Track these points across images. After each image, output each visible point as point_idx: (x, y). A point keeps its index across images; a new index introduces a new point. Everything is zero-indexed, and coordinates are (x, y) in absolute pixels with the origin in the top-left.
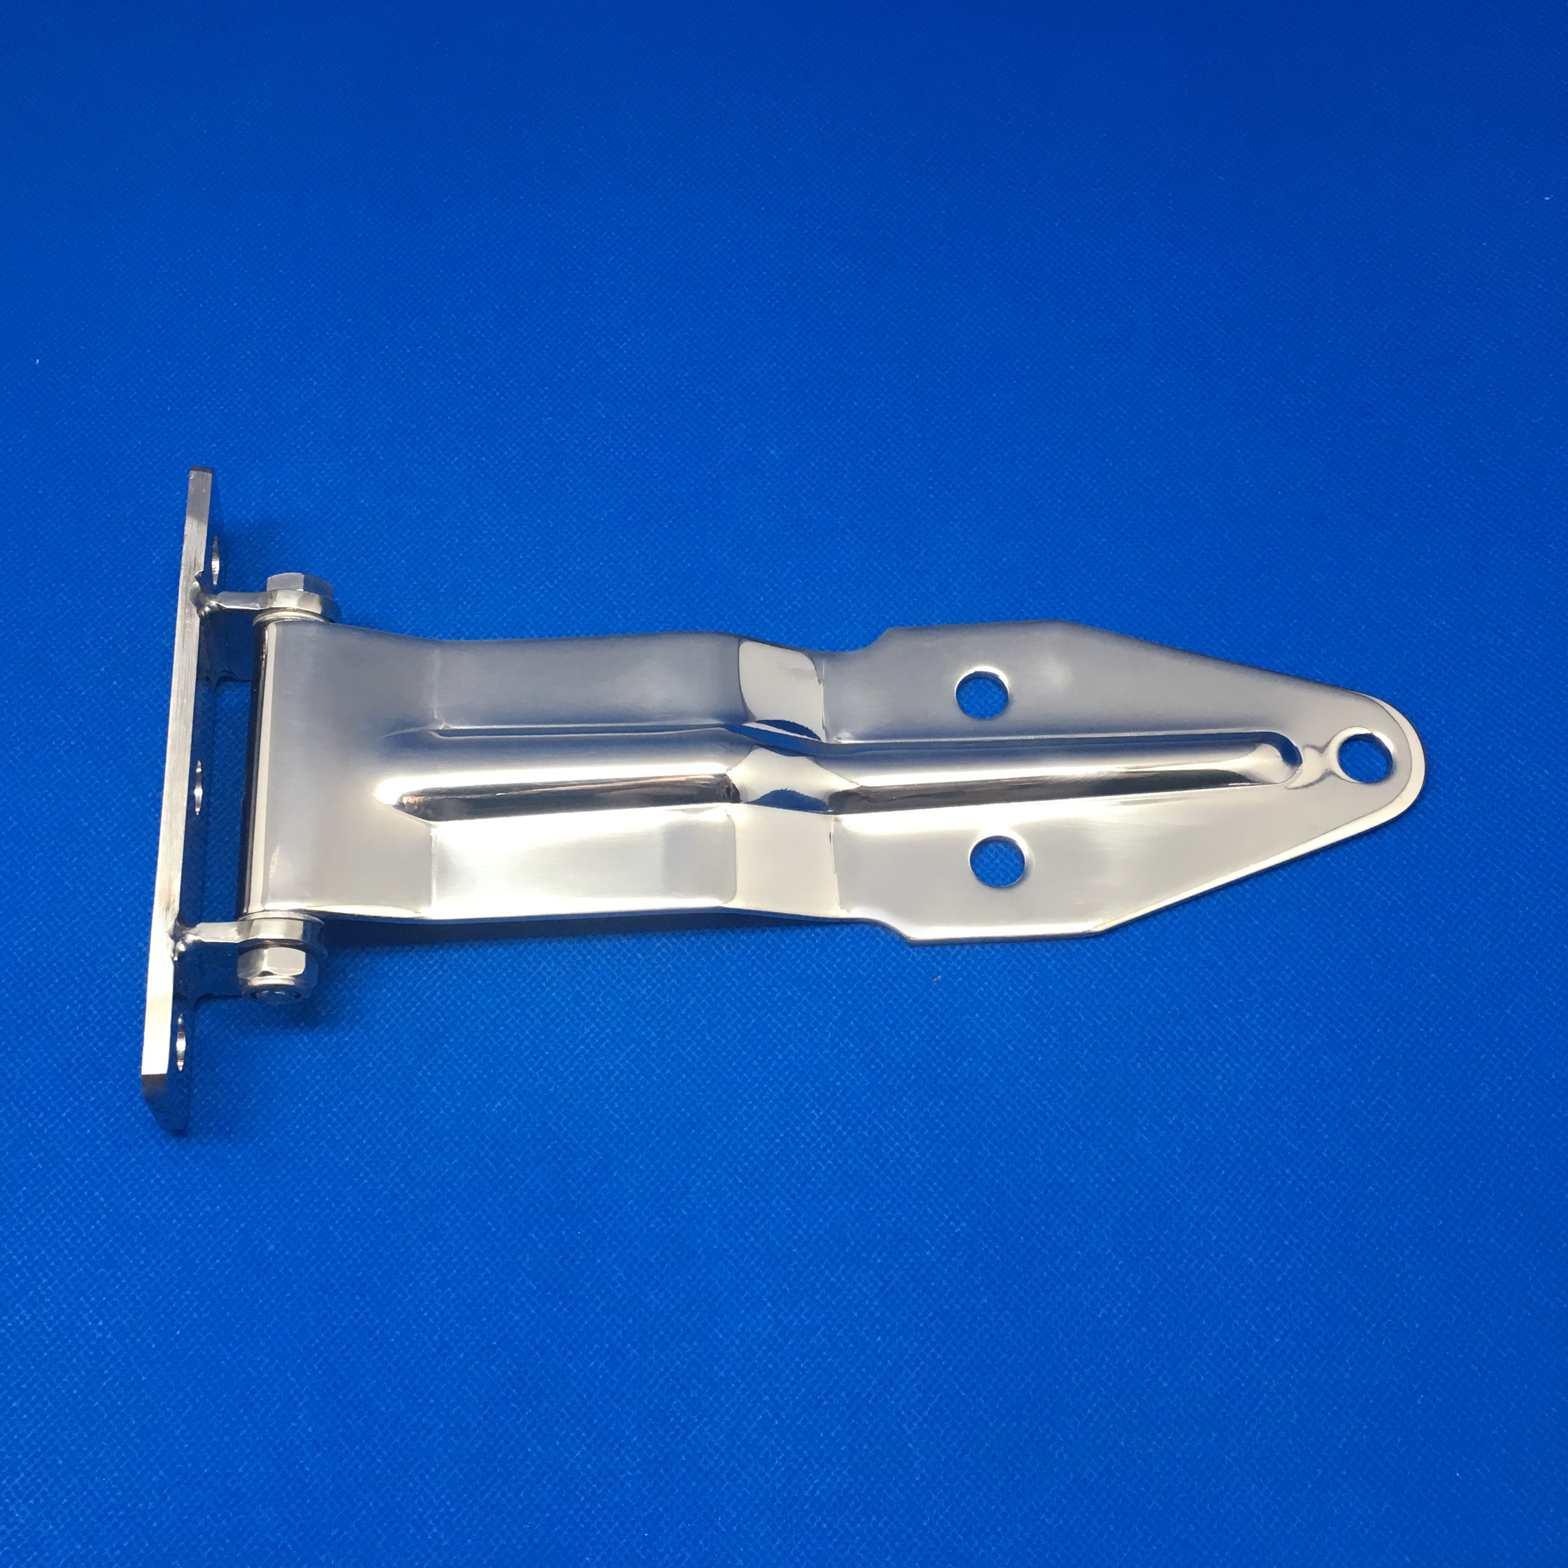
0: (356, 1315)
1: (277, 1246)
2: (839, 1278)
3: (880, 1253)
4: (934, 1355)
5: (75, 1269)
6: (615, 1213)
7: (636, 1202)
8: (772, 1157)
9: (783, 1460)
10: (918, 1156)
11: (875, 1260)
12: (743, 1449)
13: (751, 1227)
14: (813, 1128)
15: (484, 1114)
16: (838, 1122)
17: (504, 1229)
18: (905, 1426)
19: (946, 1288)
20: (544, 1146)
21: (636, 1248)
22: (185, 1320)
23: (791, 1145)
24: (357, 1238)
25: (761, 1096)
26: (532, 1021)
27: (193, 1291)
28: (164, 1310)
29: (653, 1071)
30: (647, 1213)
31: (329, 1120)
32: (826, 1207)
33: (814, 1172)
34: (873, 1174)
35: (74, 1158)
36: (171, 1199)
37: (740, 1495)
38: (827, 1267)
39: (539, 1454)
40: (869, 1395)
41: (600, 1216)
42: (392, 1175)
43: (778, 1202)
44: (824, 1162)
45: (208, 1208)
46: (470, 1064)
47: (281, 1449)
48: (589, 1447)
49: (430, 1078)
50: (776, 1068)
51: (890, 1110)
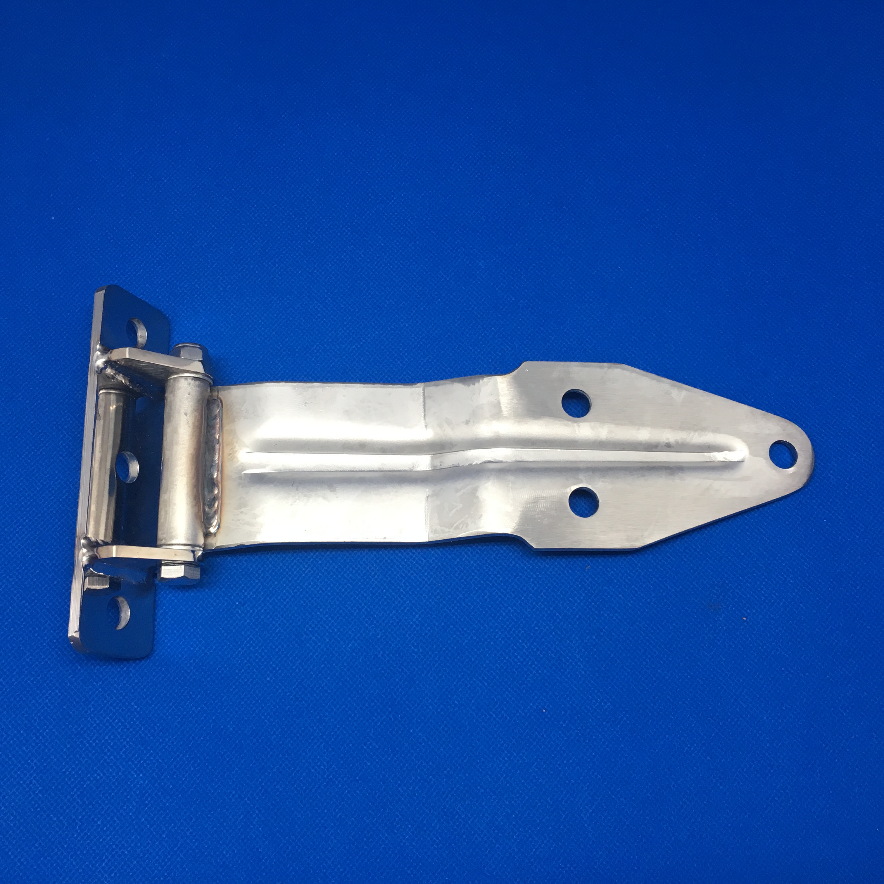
0: (281, 765)
1: (234, 729)
2: (543, 736)
3: (564, 722)
4: (596, 776)
5: (125, 746)
6: (419, 705)
7: (430, 698)
8: (502, 670)
9: (518, 836)
10: (582, 667)
11: (562, 725)
12: (496, 831)
13: (494, 710)
14: (524, 653)
15: (342, 651)
16: (538, 650)
17: (358, 715)
18: (582, 815)
19: (601, 739)
20: (377, 668)
21: (431, 723)
22: (187, 772)
23: (513, 664)
24: (278, 723)
25: (495, 636)
26: (366, 598)
27: (189, 755)
28: (175, 766)
29: (434, 624)
30: (436, 703)
31: (257, 657)
32: (533, 697)
33: (526, 678)
34: (558, 678)
35: (118, 685)
36: (173, 704)
37: (496, 856)
38: (536, 730)
39: (386, 838)
40: (563, 799)
41: (411, 706)
42: (294, 687)
43: (507, 695)
44: (531, 672)
45: (194, 708)
46: (333, 624)
47: (246, 840)
48: (413, 833)
49: (311, 632)
50: (502, 620)
51: (566, 642)
